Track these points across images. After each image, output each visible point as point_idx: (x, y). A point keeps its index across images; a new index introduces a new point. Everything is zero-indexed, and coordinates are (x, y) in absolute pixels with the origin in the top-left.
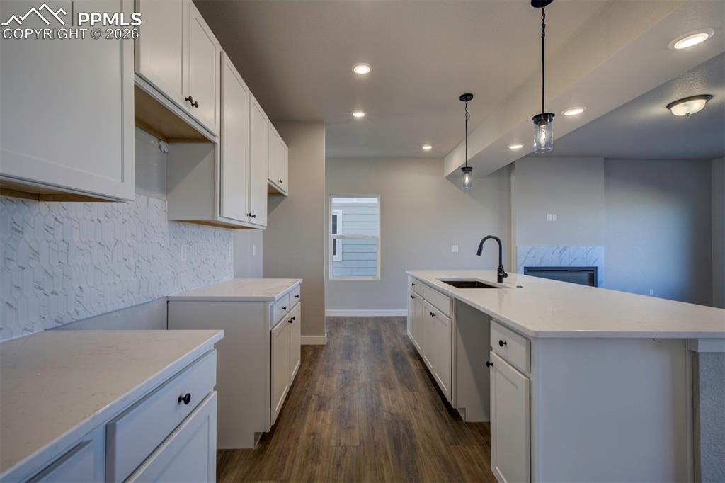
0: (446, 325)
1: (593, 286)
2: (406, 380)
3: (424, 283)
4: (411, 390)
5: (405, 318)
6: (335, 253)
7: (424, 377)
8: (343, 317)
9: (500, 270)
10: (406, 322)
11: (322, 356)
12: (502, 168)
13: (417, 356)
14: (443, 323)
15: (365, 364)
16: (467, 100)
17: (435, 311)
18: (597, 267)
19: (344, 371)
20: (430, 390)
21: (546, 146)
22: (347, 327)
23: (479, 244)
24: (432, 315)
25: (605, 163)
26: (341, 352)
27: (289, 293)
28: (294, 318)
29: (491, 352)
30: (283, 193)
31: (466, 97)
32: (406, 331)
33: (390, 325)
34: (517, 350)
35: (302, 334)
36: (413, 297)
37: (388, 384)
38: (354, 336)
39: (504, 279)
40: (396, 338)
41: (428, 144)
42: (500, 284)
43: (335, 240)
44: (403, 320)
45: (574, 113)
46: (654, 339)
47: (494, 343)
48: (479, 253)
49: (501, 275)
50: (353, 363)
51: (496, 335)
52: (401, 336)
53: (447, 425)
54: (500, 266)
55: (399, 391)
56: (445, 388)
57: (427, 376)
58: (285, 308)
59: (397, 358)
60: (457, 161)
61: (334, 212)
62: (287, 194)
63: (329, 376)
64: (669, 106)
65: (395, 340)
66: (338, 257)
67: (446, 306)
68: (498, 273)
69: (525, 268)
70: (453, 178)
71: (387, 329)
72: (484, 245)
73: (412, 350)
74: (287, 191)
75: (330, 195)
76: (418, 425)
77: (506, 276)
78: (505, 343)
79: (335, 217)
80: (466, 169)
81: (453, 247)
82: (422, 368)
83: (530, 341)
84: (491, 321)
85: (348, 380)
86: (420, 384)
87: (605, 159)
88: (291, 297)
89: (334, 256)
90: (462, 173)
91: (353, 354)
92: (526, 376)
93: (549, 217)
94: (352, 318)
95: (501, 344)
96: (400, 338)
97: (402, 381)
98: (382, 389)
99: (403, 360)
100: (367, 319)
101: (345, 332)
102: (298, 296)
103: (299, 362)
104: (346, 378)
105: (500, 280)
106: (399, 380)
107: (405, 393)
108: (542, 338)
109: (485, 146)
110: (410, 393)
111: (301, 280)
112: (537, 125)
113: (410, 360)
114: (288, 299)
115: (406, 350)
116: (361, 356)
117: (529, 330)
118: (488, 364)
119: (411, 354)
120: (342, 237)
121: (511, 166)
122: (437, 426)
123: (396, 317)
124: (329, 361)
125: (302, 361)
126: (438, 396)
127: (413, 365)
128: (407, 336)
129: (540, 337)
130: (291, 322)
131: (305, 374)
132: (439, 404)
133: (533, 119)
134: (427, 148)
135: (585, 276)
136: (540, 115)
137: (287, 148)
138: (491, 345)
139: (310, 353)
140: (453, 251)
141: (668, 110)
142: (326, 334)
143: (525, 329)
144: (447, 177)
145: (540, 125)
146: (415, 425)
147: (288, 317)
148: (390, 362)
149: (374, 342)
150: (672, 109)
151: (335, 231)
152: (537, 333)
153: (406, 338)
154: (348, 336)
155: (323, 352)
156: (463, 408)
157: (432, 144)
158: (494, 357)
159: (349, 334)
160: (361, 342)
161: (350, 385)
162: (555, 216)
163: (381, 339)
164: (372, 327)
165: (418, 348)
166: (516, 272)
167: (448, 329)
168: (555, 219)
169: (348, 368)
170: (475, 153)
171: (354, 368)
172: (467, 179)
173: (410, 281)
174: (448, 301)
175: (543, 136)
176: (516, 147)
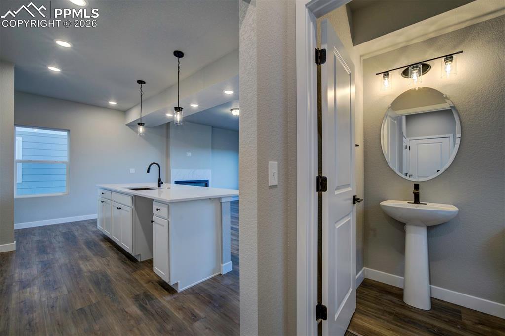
0: (128, 212)
2: (99, 254)
3: (112, 191)
4: (103, 257)
7: (113, 249)
11: (14, 258)
13: (107, 239)
15: (62, 253)
16: (141, 84)
17: (120, 206)
18: (208, 181)
19: (42, 262)
20: (117, 254)
22: (36, 234)
23: (148, 167)
24: (119, 208)
25: (212, 129)
26: (35, 252)
29: (153, 216)
31: (141, 82)
32: (96, 226)
33: (80, 226)
34: (164, 210)
36: (102, 202)
37: (85, 259)
38: (46, 239)
39: (161, 185)
40: (87, 233)
41: (113, 101)
42: (159, 188)
45: (195, 106)
47: (155, 211)
48: (148, 172)
50: (50, 255)
52: (92, 232)
53: (129, 266)
54: (159, 179)
55: (95, 260)
56: (128, 248)
57: (115, 248)
59: (90, 244)
60: (134, 116)
63: (27, 268)
64: (231, 110)
67: (128, 201)
68: (159, 182)
69: (175, 182)
70: (132, 126)
71: (79, 229)
72: (151, 167)
73: (102, 238)
76: (111, 271)
77: (162, 183)
80: (141, 124)
81: (131, 170)
83: (168, 205)
84: (153, 201)
85: (48, 265)
86: (111, 254)
87: (212, 127)
90: (138, 125)
91: (49, 250)
92: (167, 220)
93: (187, 154)
94: (40, 228)
95: (158, 210)
97: (96, 255)
98: (81, 262)
99: (96, 245)
100: (58, 226)
101: (36, 238)
104: (45, 265)
105: (159, 186)
106: (94, 255)
107: (100, 260)
109: (149, 113)
110: (103, 259)
113: (102, 243)
115: (97, 239)
116: (57, 249)
117: (168, 200)
118: (152, 222)
119: (101, 240)
122: (123, 268)
124: (23, 259)
126: (123, 255)
127: (105, 246)
128: (98, 229)
129: (172, 202)
132: (124, 259)
133: (173, 109)
134: (113, 103)
136: (177, 108)
138: (154, 213)
140: (131, 173)
142: (15, 242)
144: (127, 125)
145: (177, 112)
146: (109, 272)
149: (67, 239)
152: (171, 200)
153: (97, 232)
155: (14, 255)
156: (139, 255)
157: (116, 102)
158: (155, 218)
159: (40, 239)
160: (55, 241)
161: (51, 268)
162: (190, 153)
163: (74, 236)
164: (64, 230)
165: (108, 233)
166: (170, 183)
167: (130, 213)
168: (190, 155)
169: (46, 259)
170: (147, 114)
171: (52, 257)
172: (141, 129)
173: (100, 191)
174: (129, 198)
175: (178, 117)
176: (169, 115)
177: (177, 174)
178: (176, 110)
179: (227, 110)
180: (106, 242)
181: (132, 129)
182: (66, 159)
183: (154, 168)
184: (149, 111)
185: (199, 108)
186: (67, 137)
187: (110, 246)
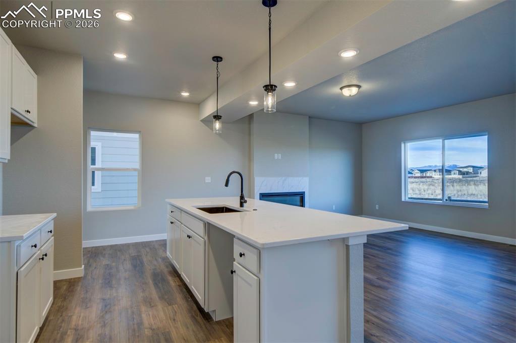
0: (200, 245)
1: (302, 206)
2: (166, 297)
3: (181, 210)
4: (170, 304)
5: (165, 241)
6: (93, 184)
7: (182, 290)
8: (102, 246)
9: (242, 197)
10: (166, 244)
11: (79, 288)
12: (244, 117)
13: (176, 273)
14: (198, 243)
15: (126, 289)
16: (218, 61)
17: (191, 233)
18: (304, 192)
19: (104, 300)
20: (187, 301)
21: (272, 108)
22: (107, 256)
23: (227, 178)
24: (189, 237)
25: (309, 120)
26: (100, 281)
27: (40, 229)
28: (46, 255)
29: (234, 262)
30: (32, 124)
31: (218, 59)
32: (166, 252)
33: (151, 249)
34: (251, 258)
35: (54, 270)
36: (172, 223)
37: (149, 303)
38: (114, 264)
39: (245, 204)
40: (156, 260)
41: (186, 92)
42: (241, 208)
43: (93, 173)
44: (163, 244)
45: (290, 84)
46: (329, 240)
47: (236, 255)
48: (227, 185)
49: (242, 202)
50: (114, 290)
51: (237, 249)
52: (161, 258)
53: (201, 327)
54: (241, 195)
55: (160, 307)
56: (199, 297)
57: (184, 290)
58: (35, 246)
59: (158, 279)
60: (210, 109)
61: (93, 144)
62: (36, 125)
63: (87, 308)
64: (341, 89)
65: (155, 263)
66: (97, 188)
67: (200, 229)
68: (241, 200)
69: (260, 194)
70: (207, 122)
71: (148, 253)
72: (230, 178)
73: (171, 269)
74: (36, 122)
75: (89, 128)
76: (177, 333)
77: (246, 202)
78: (244, 255)
79: (93, 150)
80: (217, 117)
81: (206, 178)
82: (181, 284)
83: (259, 250)
84: (234, 239)
85: (108, 307)
86: (179, 297)
87: (309, 117)
88: (42, 233)
89: (93, 187)
90: (214, 120)
91: (114, 282)
92: (256, 276)
93: (276, 156)
94: (112, 247)
95: (241, 255)
96: (160, 260)
97: (162, 298)
98: (143, 309)
99: (163, 280)
101: (105, 261)
102: (51, 232)
103: (51, 299)
104: (106, 306)
105: (242, 205)
106: (159, 298)
107: (166, 308)
108: (267, 248)
109: (231, 100)
110: (170, 307)
111: (55, 215)
112: (266, 92)
113: (170, 278)
114: (39, 236)
115: (166, 270)
116: (122, 282)
117: (258, 243)
118: (232, 272)
119: (170, 273)
120: (102, 169)
121: (251, 117)
123: (156, 241)
124: (87, 292)
125: (55, 298)
126: (194, 305)
127: (172, 282)
128: (167, 257)
129: (265, 247)
130: (43, 259)
131: (58, 311)
132: (195, 312)
133: (264, 87)
134: (185, 94)
135: (298, 198)
136: (268, 85)
137: (36, 76)
138: (234, 257)
139: (65, 287)
140: (206, 181)
141: (340, 91)
142: (83, 266)
143: (256, 242)
144: (201, 121)
145: (268, 92)
146: (174, 334)
147: (38, 253)
148: (151, 282)
149: (135, 266)
150: (343, 90)
151: (93, 162)
152: (263, 244)
153: (166, 259)
154: (108, 265)
155: (80, 284)
156: (214, 311)
157: (189, 92)
158: (236, 266)
159: (109, 263)
160: (122, 268)
161: (110, 312)
162: (280, 155)
163: (142, 263)
164: (133, 253)
165: (177, 266)
166: (254, 198)
167: (202, 248)
168: (280, 158)
169: (108, 296)
170: (224, 104)
171: (115, 295)
172: (217, 125)
173: (169, 209)
174: (201, 225)
175: (270, 101)
176: (254, 103)
177: (263, 183)
178: (266, 90)
179: (336, 90)
180: (175, 277)
181: (206, 125)
182: (137, 166)
183: (235, 179)
184: (227, 99)
185: (296, 86)
186: (138, 140)
187: (179, 286)
